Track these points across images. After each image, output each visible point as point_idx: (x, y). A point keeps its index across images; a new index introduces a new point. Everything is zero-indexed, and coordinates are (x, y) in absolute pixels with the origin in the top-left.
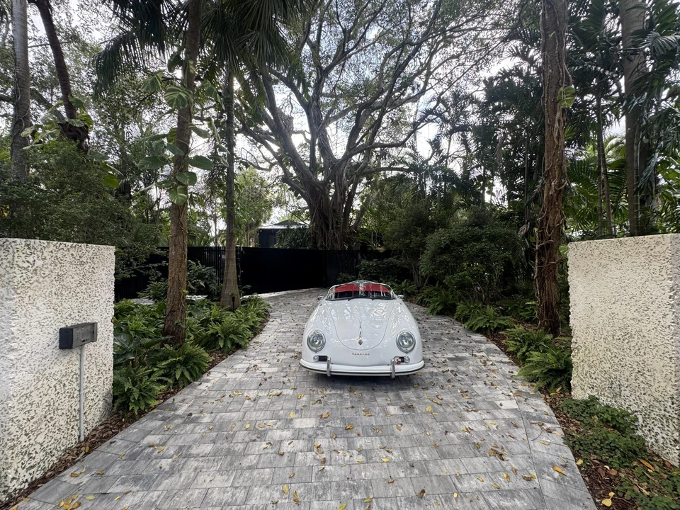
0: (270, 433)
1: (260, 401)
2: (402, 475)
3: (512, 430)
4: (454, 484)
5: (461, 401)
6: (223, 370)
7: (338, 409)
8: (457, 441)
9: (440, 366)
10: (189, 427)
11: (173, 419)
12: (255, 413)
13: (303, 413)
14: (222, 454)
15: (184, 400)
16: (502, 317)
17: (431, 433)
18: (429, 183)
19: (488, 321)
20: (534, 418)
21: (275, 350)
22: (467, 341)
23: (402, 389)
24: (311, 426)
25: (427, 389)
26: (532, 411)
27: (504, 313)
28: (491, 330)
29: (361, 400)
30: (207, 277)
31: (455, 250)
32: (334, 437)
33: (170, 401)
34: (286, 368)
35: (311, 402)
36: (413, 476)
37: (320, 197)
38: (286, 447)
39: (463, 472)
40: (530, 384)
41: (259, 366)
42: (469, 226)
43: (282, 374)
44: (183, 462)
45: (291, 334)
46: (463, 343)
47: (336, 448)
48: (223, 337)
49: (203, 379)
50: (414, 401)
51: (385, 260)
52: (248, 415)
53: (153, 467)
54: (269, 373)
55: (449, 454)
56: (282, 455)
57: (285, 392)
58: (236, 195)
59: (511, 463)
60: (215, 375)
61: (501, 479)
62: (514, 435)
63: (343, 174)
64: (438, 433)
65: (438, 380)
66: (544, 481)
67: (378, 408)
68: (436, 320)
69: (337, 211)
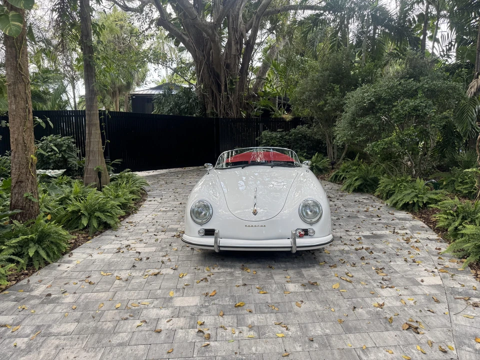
0: (145, 312)
1: (133, 281)
2: (299, 349)
3: (432, 305)
4: (359, 356)
5: (375, 278)
6: (89, 251)
7: (227, 287)
8: (366, 316)
9: (352, 243)
10: (48, 307)
11: (29, 300)
12: (127, 292)
13: (185, 291)
14: (88, 332)
15: (40, 281)
16: (434, 191)
17: (337, 309)
18: (354, 26)
19: (416, 196)
20: (459, 293)
21: (152, 230)
22: (388, 219)
23: (305, 267)
24: (194, 304)
25: (335, 266)
26: (459, 286)
27: (436, 186)
28: (419, 206)
29: (255, 277)
30: (64, 148)
31: (381, 109)
32: (222, 314)
33: (24, 282)
34: (166, 247)
35: (196, 281)
36: (311, 349)
37: (208, 47)
38: (163, 325)
39: (369, 345)
40: (459, 260)
41: (132, 246)
42: (401, 78)
43: (161, 254)
44: (41, 341)
45: (174, 213)
46: (383, 221)
47: (223, 325)
48: (86, 214)
49: (63, 259)
50: (318, 279)
51: (293, 130)
52: (119, 295)
53: (6, 345)
54: (145, 253)
55: (356, 329)
56: (159, 332)
57: (164, 271)
58: (94, 38)
59: (426, 336)
60: (79, 256)
61: (414, 351)
62: (434, 309)
63: (239, 15)
64: (344, 309)
65: (349, 258)
66: (463, 352)
67: (274, 286)
68: (351, 197)
69: (232, 66)
